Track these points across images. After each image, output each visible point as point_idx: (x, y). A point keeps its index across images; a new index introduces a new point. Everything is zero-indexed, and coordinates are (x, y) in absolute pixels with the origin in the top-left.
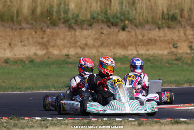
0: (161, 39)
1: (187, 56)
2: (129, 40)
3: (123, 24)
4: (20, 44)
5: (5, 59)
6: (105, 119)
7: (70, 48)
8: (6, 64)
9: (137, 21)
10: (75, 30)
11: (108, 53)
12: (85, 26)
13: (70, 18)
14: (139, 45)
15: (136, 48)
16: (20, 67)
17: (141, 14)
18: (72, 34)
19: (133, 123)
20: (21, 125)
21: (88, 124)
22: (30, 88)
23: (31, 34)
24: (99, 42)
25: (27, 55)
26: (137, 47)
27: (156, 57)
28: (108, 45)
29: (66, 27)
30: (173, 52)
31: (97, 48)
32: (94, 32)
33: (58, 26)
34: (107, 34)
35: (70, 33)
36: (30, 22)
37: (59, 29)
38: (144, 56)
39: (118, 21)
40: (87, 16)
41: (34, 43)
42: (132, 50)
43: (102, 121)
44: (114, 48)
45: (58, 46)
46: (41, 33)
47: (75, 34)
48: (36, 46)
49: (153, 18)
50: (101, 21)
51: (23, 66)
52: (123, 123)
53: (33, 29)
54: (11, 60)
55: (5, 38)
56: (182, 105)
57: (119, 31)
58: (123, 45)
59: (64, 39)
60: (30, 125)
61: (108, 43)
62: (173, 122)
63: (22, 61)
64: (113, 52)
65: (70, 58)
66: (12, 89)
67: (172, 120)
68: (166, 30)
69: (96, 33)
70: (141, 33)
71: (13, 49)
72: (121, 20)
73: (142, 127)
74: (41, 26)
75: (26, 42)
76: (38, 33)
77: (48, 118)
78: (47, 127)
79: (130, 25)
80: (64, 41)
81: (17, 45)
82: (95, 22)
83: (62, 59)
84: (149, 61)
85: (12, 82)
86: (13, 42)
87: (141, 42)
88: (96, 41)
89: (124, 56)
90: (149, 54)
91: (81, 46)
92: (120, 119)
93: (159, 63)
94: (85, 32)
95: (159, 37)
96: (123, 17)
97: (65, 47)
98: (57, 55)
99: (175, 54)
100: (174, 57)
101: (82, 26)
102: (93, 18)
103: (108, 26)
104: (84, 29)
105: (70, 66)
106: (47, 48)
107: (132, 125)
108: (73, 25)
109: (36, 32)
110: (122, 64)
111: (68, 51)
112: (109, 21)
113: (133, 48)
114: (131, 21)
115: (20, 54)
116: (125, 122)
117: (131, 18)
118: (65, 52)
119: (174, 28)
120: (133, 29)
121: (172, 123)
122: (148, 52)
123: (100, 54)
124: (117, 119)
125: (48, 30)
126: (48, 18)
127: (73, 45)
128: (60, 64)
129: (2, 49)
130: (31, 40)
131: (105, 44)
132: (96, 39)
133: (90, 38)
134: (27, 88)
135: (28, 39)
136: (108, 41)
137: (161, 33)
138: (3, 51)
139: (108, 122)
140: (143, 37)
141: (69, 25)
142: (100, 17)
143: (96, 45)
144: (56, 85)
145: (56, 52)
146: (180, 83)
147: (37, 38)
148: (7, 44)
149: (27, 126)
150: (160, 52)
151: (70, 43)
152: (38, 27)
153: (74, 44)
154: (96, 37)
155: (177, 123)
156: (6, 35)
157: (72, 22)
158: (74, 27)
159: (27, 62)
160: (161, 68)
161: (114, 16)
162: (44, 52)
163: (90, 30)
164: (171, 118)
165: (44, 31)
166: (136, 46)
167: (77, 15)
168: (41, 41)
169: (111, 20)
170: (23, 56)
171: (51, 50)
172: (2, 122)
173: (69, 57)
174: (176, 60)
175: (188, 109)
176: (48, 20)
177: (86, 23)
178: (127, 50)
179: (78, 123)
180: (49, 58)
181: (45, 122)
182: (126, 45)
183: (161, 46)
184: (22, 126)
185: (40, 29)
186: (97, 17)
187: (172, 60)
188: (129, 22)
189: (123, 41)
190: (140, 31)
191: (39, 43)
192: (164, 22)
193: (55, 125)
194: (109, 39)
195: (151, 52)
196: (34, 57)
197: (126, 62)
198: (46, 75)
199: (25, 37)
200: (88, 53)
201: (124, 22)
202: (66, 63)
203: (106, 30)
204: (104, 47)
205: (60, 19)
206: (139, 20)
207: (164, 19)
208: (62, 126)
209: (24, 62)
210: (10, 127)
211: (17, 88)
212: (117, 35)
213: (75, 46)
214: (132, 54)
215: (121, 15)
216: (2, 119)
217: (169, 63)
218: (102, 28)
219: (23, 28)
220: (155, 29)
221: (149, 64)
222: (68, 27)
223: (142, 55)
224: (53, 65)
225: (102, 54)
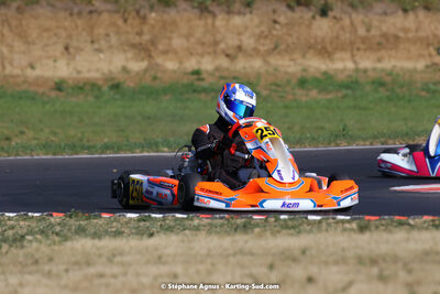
0: (410, 35)
2: (337, 38)
3: (322, 2)
4: (89, 47)
5: (57, 80)
6: (283, 217)
7: (202, 55)
8: (59, 93)
10: (214, 15)
11: (289, 66)
12: (237, 6)
14: (358, 49)
15: (353, 56)
16: (91, 99)
18: (206, 25)
19: (347, 225)
20: (93, 231)
21: (246, 228)
22: (113, 148)
23: (114, 24)
24: (268, 41)
25: (106, 71)
26: (355, 52)
27: (398, 75)
28: (289, 50)
29: (194, 7)
30: (436, 64)
31: (265, 56)
32: (256, 20)
33: (175, 6)
34: (287, 24)
35: (202, 23)
37: (178, 12)
38: (370, 73)
41: (122, 44)
42: (343, 60)
43: (276, 221)
44: (304, 56)
45: (176, 52)
46: (137, 22)
47: (213, 24)
48: (125, 51)
51: (97, 97)
52: (324, 225)
53: (117, 12)
54: (71, 82)
55: (56, 35)
57: (313, 17)
58: (324, 48)
59: (188, 37)
60: (114, 229)
61: (288, 46)
62: (437, 222)
63: (93, 85)
64: (300, 64)
65: (203, 80)
66: (73, 148)
67: (436, 218)
68: (422, 14)
69: (261, 23)
70: (363, 22)
71: (74, 58)
73: (366, 236)
74: (137, 6)
75: (102, 42)
76: (129, 21)
77: (153, 215)
78: (151, 235)
79: (339, 4)
80: (188, 40)
81: (82, 50)
83: (185, 81)
84: (382, 84)
85: (72, 133)
86: (74, 43)
87: (363, 42)
88: (262, 41)
89: (325, 73)
90: (383, 70)
91: (229, 52)
93: (404, 89)
94: (237, 20)
95: (406, 30)
97: (191, 54)
98: (174, 72)
100: (438, 77)
101: (229, 7)
103: (289, 6)
104: (234, 13)
105: (203, 96)
106: (150, 56)
107: (345, 230)
108: (208, 3)
109: (125, 21)
110: (320, 92)
111: (199, 62)
113: (347, 55)
115: (89, 70)
116: (329, 225)
118: (191, 64)
120: (346, 13)
121: (436, 226)
122: (379, 66)
123: (271, 70)
125: (153, 15)
127: (210, 50)
128: (182, 94)
129: (49, 58)
130: (114, 39)
131: (283, 47)
132: (261, 36)
133: (247, 35)
134: (106, 148)
135: (107, 35)
136: (290, 40)
137: (410, 21)
138: (51, 63)
139: (290, 223)
140: (368, 30)
141: (201, 3)
143: (262, 48)
144: (172, 139)
145: (171, 65)
147: (127, 33)
148: (60, 48)
149: (106, 232)
150: (408, 65)
151: (203, 44)
152: (131, 8)
153: (213, 47)
154: (263, 32)
156: (57, 27)
158: (211, 8)
159: (105, 88)
160: (410, 101)
162: (144, 64)
163: (248, 16)
164: (434, 215)
165: (144, 19)
166: (352, 51)
168: (137, 40)
170: (97, 75)
171: (160, 60)
172: (51, 224)
173: (202, 76)
178: (332, 60)
179: (222, 225)
180: (155, 78)
181: (147, 224)
182: (330, 49)
183: (409, 51)
184: (95, 233)
185: (134, 14)
187: (435, 84)
189: (323, 39)
190: (361, 17)
191: (133, 46)
193: (170, 229)
194: (290, 35)
195: (387, 65)
196: (121, 77)
197: (331, 88)
198: (149, 118)
199: (100, 31)
200: (245, 68)
202: (194, 91)
203: (284, 16)
204: (279, 53)
208: (187, 232)
209: (99, 88)
210: (69, 234)
211: (83, 148)
212: (309, 26)
213: (215, 52)
214: (344, 70)
216: (51, 215)
217: (428, 91)
218: (274, 11)
219: (96, 11)
220: (395, 12)
221: (383, 92)
222: (197, 8)
223: (365, 71)
224: (166, 94)
225: (276, 70)
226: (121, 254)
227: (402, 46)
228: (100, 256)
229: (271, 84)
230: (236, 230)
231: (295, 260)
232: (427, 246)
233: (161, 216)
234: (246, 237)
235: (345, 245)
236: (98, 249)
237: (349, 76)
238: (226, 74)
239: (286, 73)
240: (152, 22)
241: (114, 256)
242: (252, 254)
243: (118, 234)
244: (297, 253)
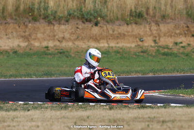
0: (129, 34)
1: (151, 48)
2: (101, 34)
3: (96, 20)
4: (5, 37)
6: (80, 104)
7: (49, 40)
9: (109, 18)
10: (54, 25)
11: (83, 45)
12: (63, 22)
13: (49, 14)
14: (110, 39)
15: (107, 41)
16: (5, 57)
17: (112, 12)
18: (51, 29)
19: (105, 107)
20: (6, 108)
21: (66, 108)
23: (15, 28)
24: (74, 35)
25: (12, 47)
26: (108, 40)
27: (124, 49)
28: (83, 39)
29: (46, 22)
30: (139, 45)
31: (73, 41)
32: (70, 27)
33: (38, 21)
34: (82, 29)
35: (49, 28)
36: (14, 17)
37: (40, 23)
38: (114, 48)
39: (92, 17)
40: (64, 13)
41: (18, 36)
42: (103, 43)
43: (77, 105)
44: (88, 41)
45: (39, 39)
46: (24, 27)
47: (53, 28)
48: (19, 39)
49: (122, 15)
50: (76, 17)
51: (8, 56)
52: (96, 106)
53: (16, 23)
56: (147, 92)
57: (92, 26)
58: (96, 38)
59: (43, 33)
60: (14, 108)
61: (82, 37)
62: (139, 106)
63: (6, 52)
64: (87, 45)
65: (49, 50)
67: (139, 104)
68: (134, 26)
69: (72, 28)
70: (111, 28)
72: (94, 17)
73: (112, 111)
74: (24, 21)
75: (10, 35)
76: (21, 27)
77: (30, 103)
78: (29, 110)
79: (102, 21)
80: (44, 35)
81: (2, 38)
82: (71, 18)
83: (42, 51)
84: (118, 52)
87: (111, 36)
88: (72, 35)
90: (119, 47)
91: (59, 39)
92: (94, 104)
93: (127, 54)
94: (63, 27)
95: (128, 32)
96: (96, 14)
97: (45, 40)
98: (38, 47)
99: (141, 47)
100: (140, 50)
101: (60, 22)
102: (70, 15)
103: (83, 22)
104: (62, 24)
105: (49, 56)
106: (29, 41)
107: (104, 109)
108: (52, 20)
109: (19, 27)
111: (48, 43)
112: (84, 18)
113: (105, 41)
114: (103, 18)
115: (5, 46)
117: (103, 15)
118: (45, 44)
119: (141, 24)
120: (105, 25)
121: (139, 108)
122: (118, 45)
123: (75, 47)
124: (91, 104)
125: (30, 25)
126: (30, 14)
128: (41, 55)
130: (15, 34)
131: (80, 38)
132: (72, 33)
133: (67, 33)
134: (11, 76)
135: (12, 32)
136: (83, 35)
137: (129, 28)
139: (83, 106)
140: (113, 32)
141: (49, 20)
142: (76, 14)
143: (72, 38)
144: (37, 73)
145: (37, 44)
146: (145, 73)
147: (20, 31)
149: (11, 109)
150: (128, 45)
151: (49, 36)
152: (21, 22)
153: (53, 37)
155: (143, 107)
157: (51, 18)
158: (53, 22)
159: (11, 53)
160: (129, 59)
161: (88, 13)
162: (26, 44)
163: (67, 25)
165: (26, 26)
166: (107, 39)
167: (56, 12)
168: (24, 34)
169: (86, 17)
170: (8, 48)
171: (32, 42)
174: (142, 52)
175: (153, 96)
176: (30, 16)
177: (64, 19)
178: (99, 43)
179: (56, 107)
180: (30, 49)
181: (27, 106)
182: (98, 38)
183: (129, 40)
184: (7, 110)
185: (23, 24)
186: (73, 14)
187: (139, 53)
188: (102, 19)
189: (96, 35)
190: (111, 26)
191: (22, 37)
192: (132, 18)
193: (36, 108)
194: (83, 33)
195: (120, 45)
196: (17, 49)
198: (28, 65)
199: (9, 31)
200: (65, 46)
201: (97, 19)
202: (46, 54)
203: (81, 26)
204: (79, 40)
205: (40, 16)
206: (110, 17)
207: (132, 16)
208: (43, 109)
209: (9, 53)
211: (2, 76)
212: (91, 30)
213: (54, 39)
214: (103, 47)
215: (94, 12)
217: (136, 55)
218: (77, 24)
219: (8, 23)
220: (124, 25)
221: (119, 55)
222: (48, 22)
223: (112, 47)
224: (34, 55)
225: (78, 46)
226: (17, 118)
227: (126, 38)
228: (9, 118)
229: (76, 52)
230: (62, 109)
231: (84, 120)
232: (136, 116)
233: (32, 103)
234: (66, 111)
235: (104, 115)
236: (8, 115)
237: (106, 49)
238: (58, 48)
239: (82, 48)
240: (30, 27)
241: (14, 118)
242: (68, 118)
243: (15, 110)
244: (85, 118)
